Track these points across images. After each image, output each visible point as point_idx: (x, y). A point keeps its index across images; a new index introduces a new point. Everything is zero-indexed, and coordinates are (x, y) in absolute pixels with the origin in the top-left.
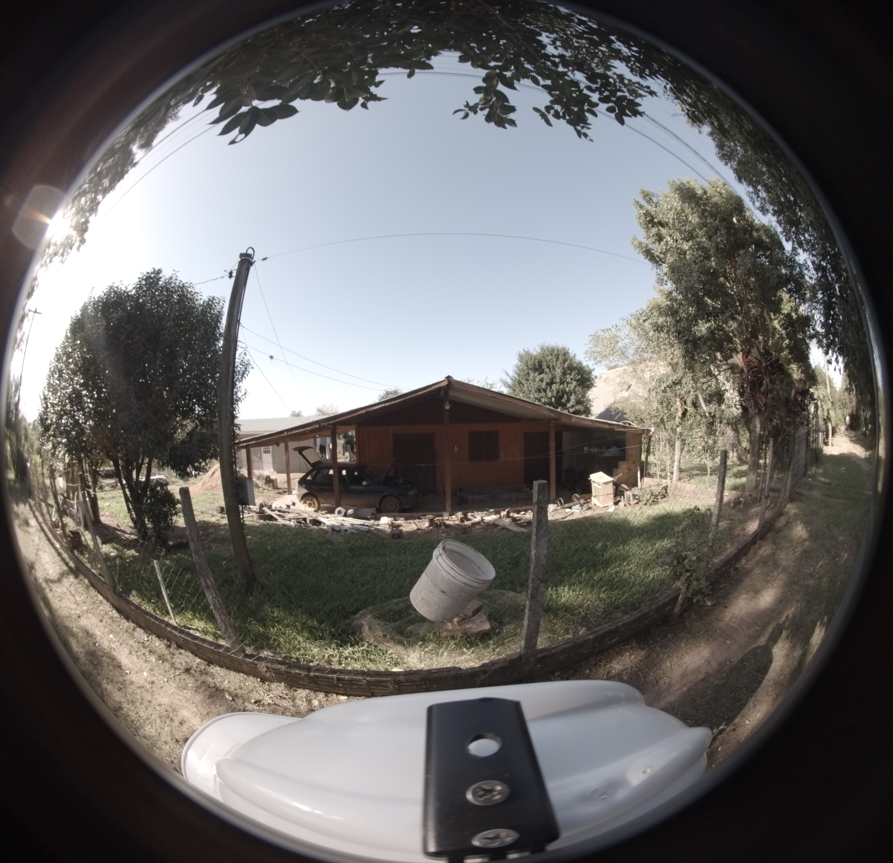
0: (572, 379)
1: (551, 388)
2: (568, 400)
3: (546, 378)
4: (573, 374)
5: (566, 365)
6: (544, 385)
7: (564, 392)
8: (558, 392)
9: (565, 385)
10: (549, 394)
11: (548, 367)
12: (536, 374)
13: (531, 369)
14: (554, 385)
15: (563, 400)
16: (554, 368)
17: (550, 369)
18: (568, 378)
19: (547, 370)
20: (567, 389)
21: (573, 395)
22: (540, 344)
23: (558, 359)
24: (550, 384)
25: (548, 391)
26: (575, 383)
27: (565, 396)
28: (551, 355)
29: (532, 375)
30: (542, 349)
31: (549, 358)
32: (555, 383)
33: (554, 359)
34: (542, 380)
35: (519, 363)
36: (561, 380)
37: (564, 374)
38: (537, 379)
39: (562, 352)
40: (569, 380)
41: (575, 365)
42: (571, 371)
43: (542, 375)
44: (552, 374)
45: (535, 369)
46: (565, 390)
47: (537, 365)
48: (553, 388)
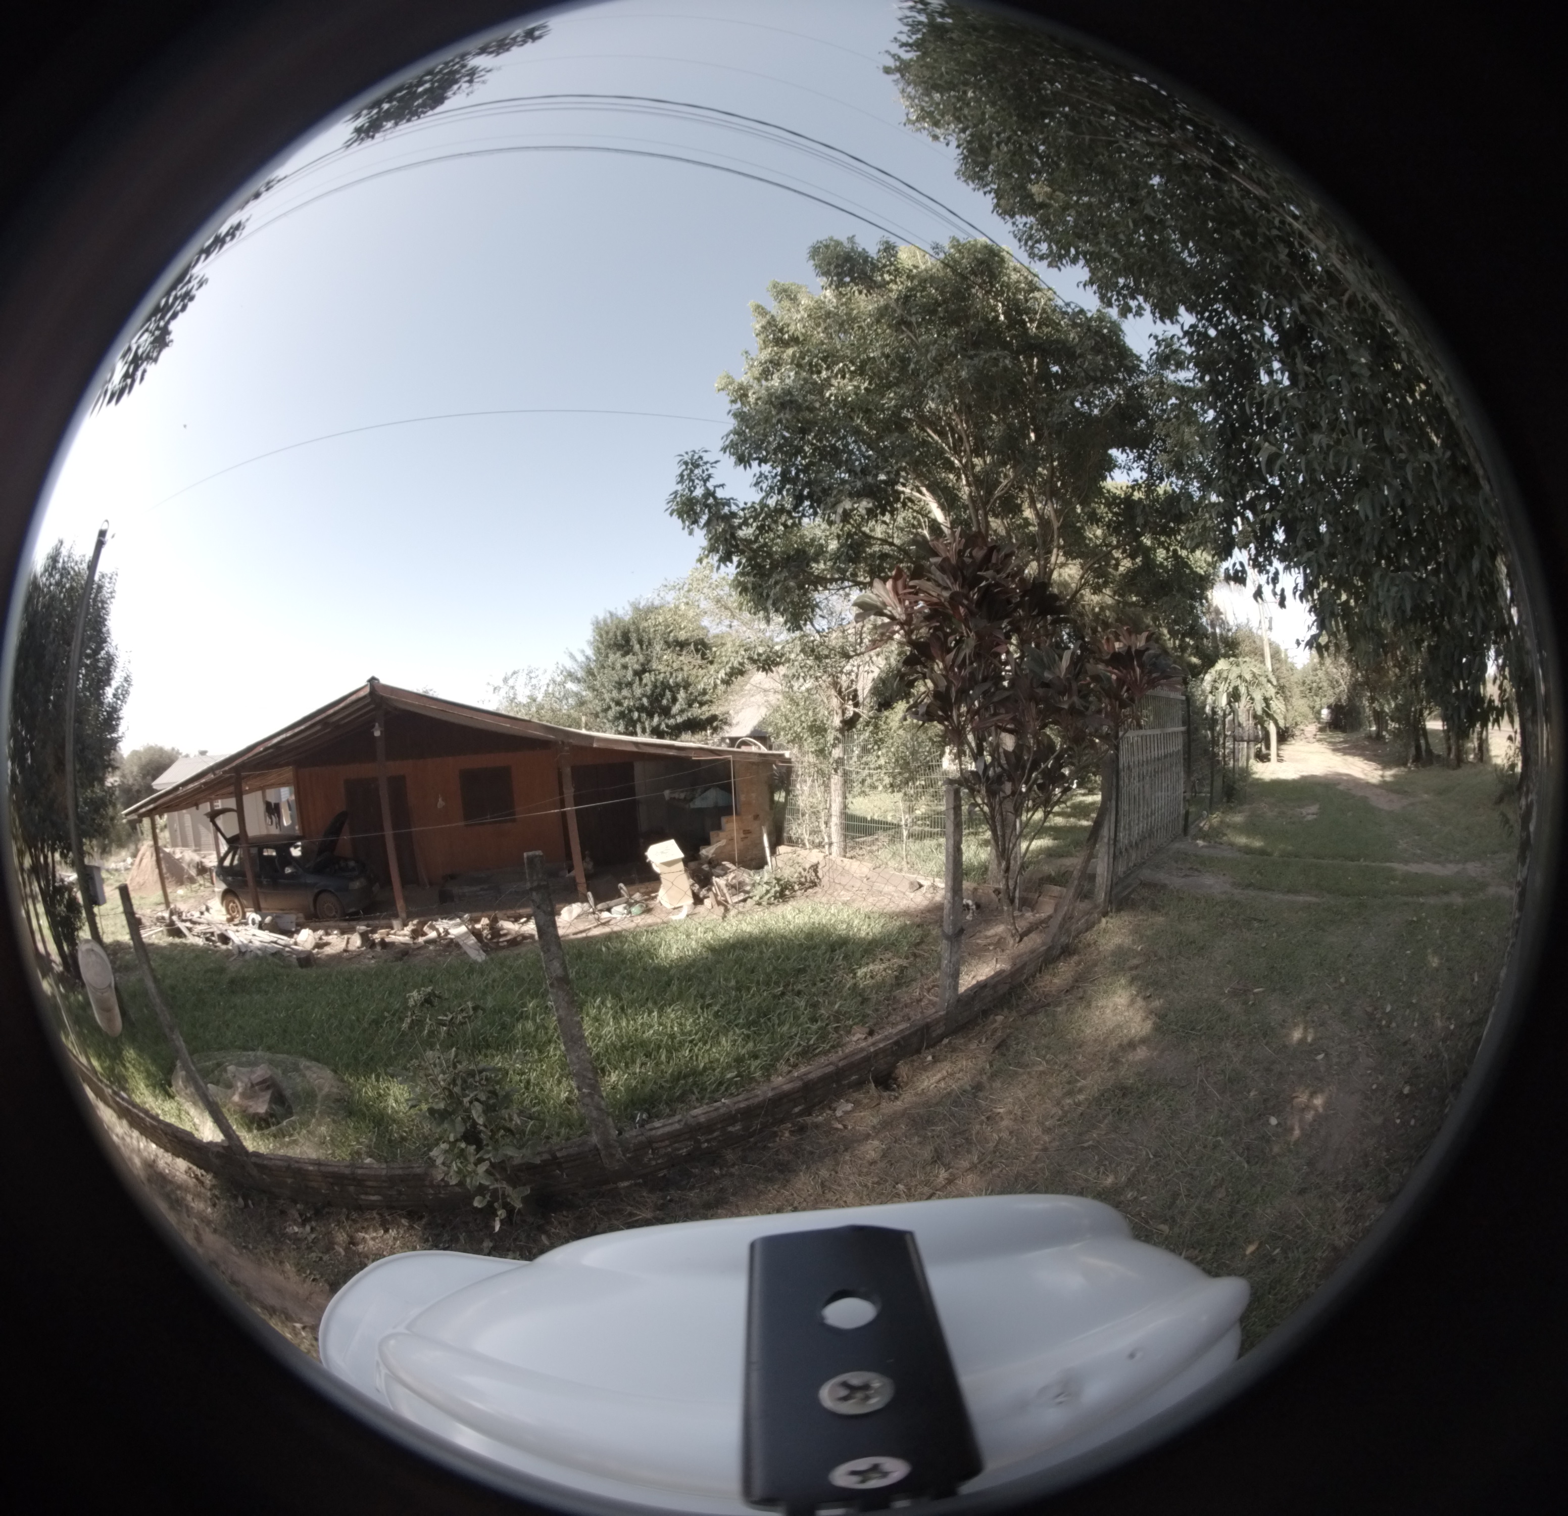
1: (641, 680)
2: (674, 700)
3: (635, 661)
4: (684, 652)
6: (629, 676)
7: (665, 686)
8: (654, 686)
9: (668, 674)
10: (638, 692)
11: (640, 642)
12: (619, 654)
13: (611, 646)
14: (647, 674)
15: (664, 702)
16: (650, 644)
17: (641, 645)
18: (676, 661)
19: (637, 647)
20: (671, 681)
21: (682, 692)
22: (632, 600)
24: (639, 674)
25: (636, 685)
27: (668, 694)
29: (611, 657)
30: (636, 609)
31: (643, 624)
32: (650, 672)
34: (625, 667)
35: (595, 638)
38: (619, 665)
40: (675, 664)
42: (682, 647)
43: (628, 657)
44: (645, 655)
45: (616, 647)
46: (668, 682)
47: (619, 638)
48: (644, 681)
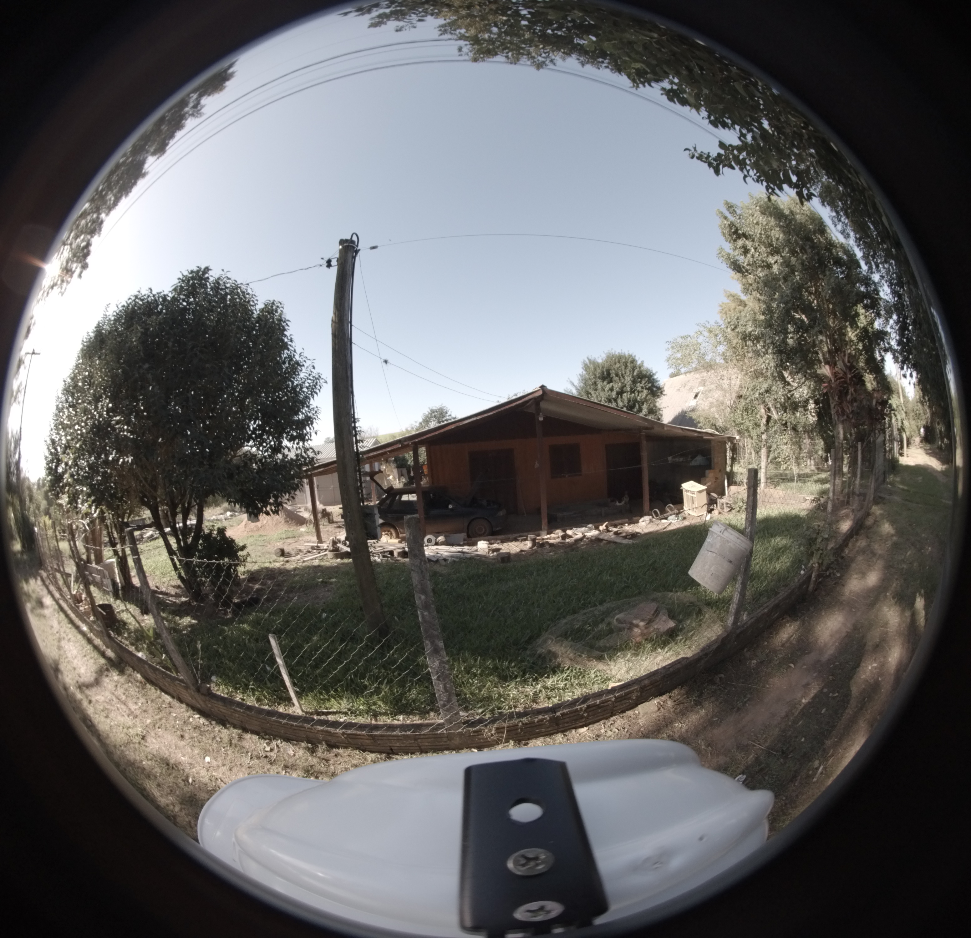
0: (642, 388)
1: (621, 397)
2: (641, 410)
3: (617, 386)
4: (643, 382)
5: (635, 373)
6: (614, 395)
7: (635, 401)
8: (629, 401)
9: (637, 394)
10: (621, 404)
11: (617, 375)
12: (605, 383)
13: (599, 378)
14: (625, 394)
15: (635, 410)
16: (623, 377)
17: (619, 378)
18: (639, 387)
19: (616, 378)
20: (639, 398)
21: (645, 404)
23: (626, 367)
24: (621, 393)
25: (619, 400)
26: (645, 392)
27: (637, 406)
28: (619, 362)
29: (600, 384)
30: (608, 356)
31: (618, 365)
32: (626, 392)
33: (623, 367)
34: (611, 390)
35: (584, 373)
36: (631, 389)
37: (634, 382)
38: (607, 388)
39: (630, 359)
40: (639, 388)
41: (644, 373)
42: (642, 378)
43: (611, 384)
44: (622, 383)
45: (603, 379)
46: (636, 399)
47: (605, 373)
48: (624, 397)
